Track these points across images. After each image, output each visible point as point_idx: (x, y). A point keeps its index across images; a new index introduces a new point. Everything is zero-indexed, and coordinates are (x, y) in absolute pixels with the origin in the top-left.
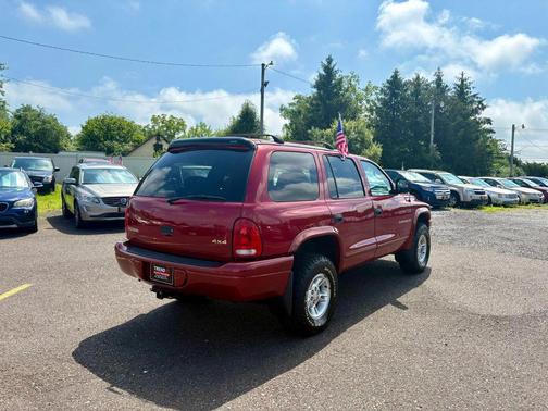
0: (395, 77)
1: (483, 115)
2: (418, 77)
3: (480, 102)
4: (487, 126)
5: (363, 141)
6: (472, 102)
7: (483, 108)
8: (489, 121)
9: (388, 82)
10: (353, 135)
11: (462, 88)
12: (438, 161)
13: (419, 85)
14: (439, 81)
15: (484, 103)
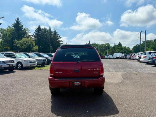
0: (39, 27)
1: (60, 40)
2: (45, 28)
3: (60, 36)
4: (62, 42)
5: (32, 45)
6: (58, 36)
7: (60, 38)
8: (62, 41)
9: (37, 28)
10: (30, 43)
11: (55, 32)
12: (52, 51)
13: (45, 30)
14: (50, 30)
15: (61, 37)
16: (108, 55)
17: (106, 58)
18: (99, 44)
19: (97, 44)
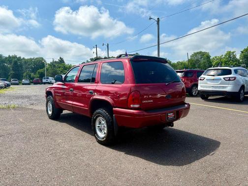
16: (48, 78)
17: (45, 83)
18: (24, 58)
19: (20, 58)
